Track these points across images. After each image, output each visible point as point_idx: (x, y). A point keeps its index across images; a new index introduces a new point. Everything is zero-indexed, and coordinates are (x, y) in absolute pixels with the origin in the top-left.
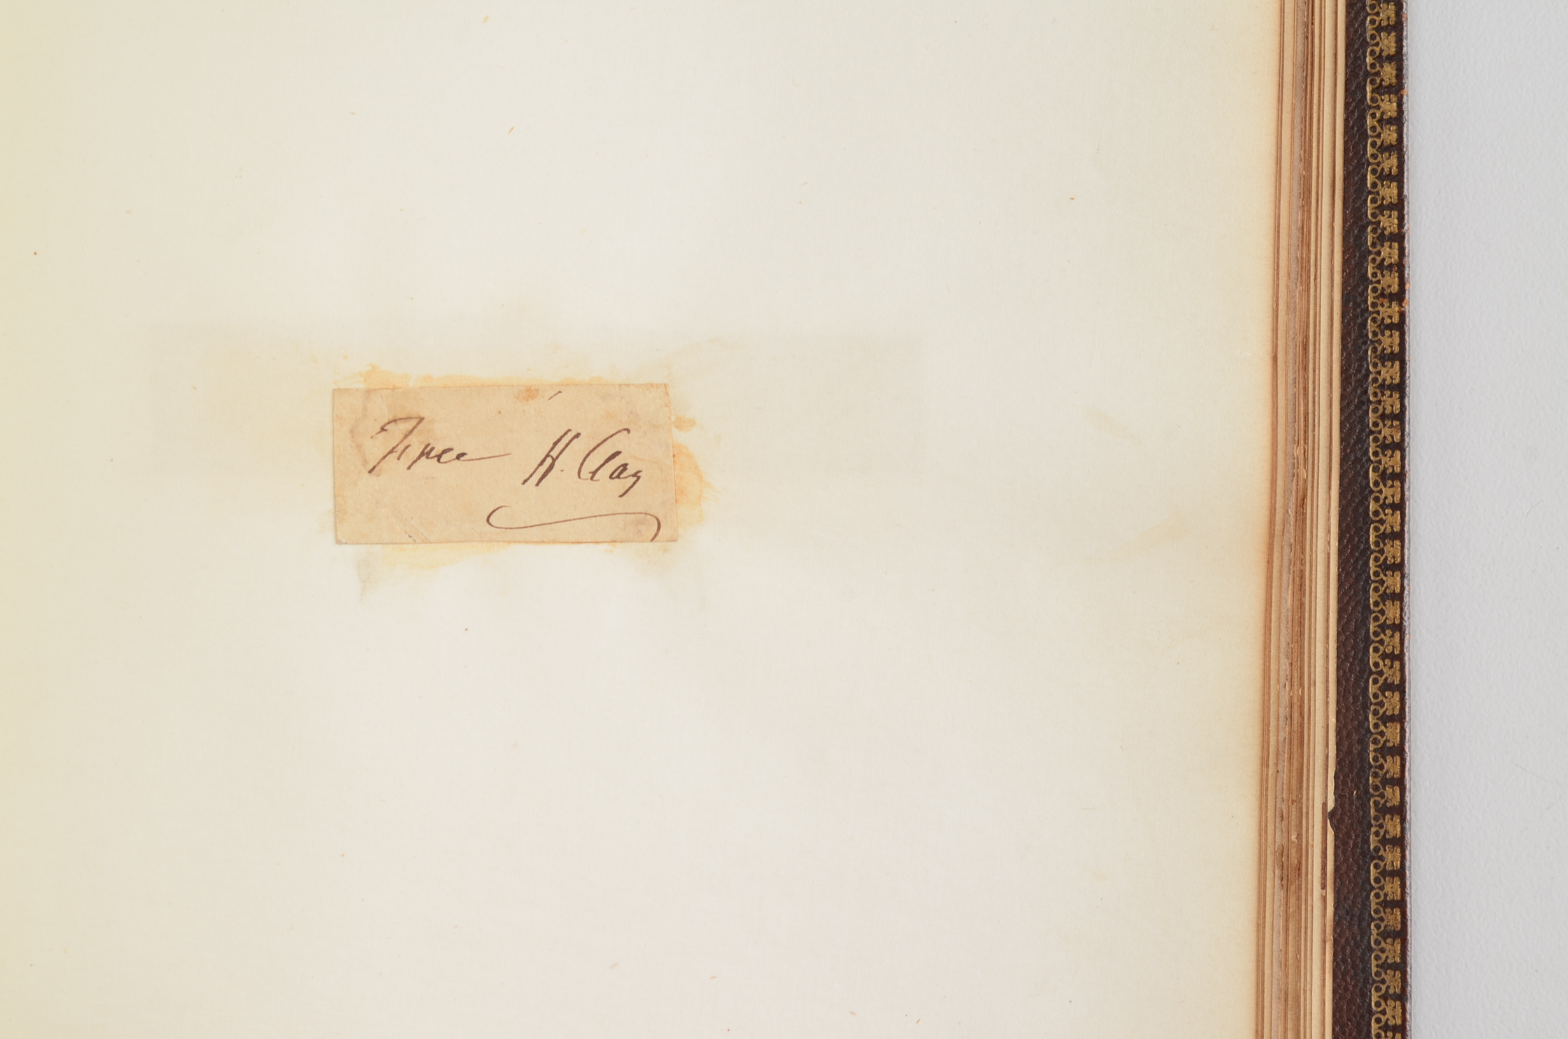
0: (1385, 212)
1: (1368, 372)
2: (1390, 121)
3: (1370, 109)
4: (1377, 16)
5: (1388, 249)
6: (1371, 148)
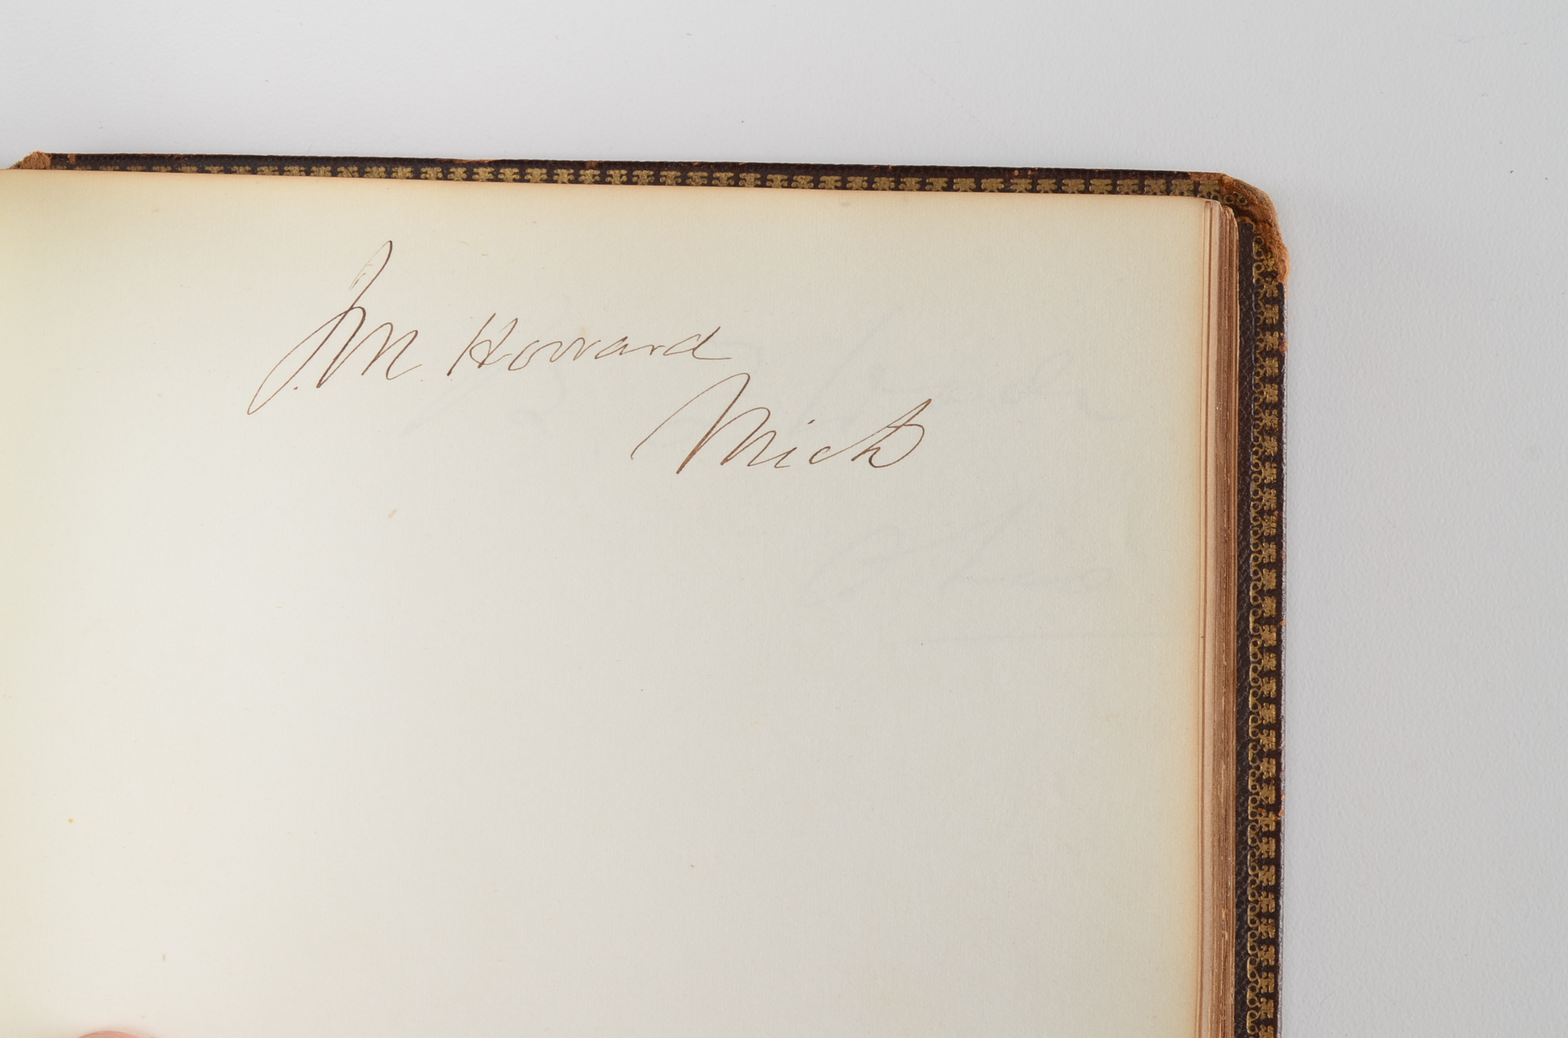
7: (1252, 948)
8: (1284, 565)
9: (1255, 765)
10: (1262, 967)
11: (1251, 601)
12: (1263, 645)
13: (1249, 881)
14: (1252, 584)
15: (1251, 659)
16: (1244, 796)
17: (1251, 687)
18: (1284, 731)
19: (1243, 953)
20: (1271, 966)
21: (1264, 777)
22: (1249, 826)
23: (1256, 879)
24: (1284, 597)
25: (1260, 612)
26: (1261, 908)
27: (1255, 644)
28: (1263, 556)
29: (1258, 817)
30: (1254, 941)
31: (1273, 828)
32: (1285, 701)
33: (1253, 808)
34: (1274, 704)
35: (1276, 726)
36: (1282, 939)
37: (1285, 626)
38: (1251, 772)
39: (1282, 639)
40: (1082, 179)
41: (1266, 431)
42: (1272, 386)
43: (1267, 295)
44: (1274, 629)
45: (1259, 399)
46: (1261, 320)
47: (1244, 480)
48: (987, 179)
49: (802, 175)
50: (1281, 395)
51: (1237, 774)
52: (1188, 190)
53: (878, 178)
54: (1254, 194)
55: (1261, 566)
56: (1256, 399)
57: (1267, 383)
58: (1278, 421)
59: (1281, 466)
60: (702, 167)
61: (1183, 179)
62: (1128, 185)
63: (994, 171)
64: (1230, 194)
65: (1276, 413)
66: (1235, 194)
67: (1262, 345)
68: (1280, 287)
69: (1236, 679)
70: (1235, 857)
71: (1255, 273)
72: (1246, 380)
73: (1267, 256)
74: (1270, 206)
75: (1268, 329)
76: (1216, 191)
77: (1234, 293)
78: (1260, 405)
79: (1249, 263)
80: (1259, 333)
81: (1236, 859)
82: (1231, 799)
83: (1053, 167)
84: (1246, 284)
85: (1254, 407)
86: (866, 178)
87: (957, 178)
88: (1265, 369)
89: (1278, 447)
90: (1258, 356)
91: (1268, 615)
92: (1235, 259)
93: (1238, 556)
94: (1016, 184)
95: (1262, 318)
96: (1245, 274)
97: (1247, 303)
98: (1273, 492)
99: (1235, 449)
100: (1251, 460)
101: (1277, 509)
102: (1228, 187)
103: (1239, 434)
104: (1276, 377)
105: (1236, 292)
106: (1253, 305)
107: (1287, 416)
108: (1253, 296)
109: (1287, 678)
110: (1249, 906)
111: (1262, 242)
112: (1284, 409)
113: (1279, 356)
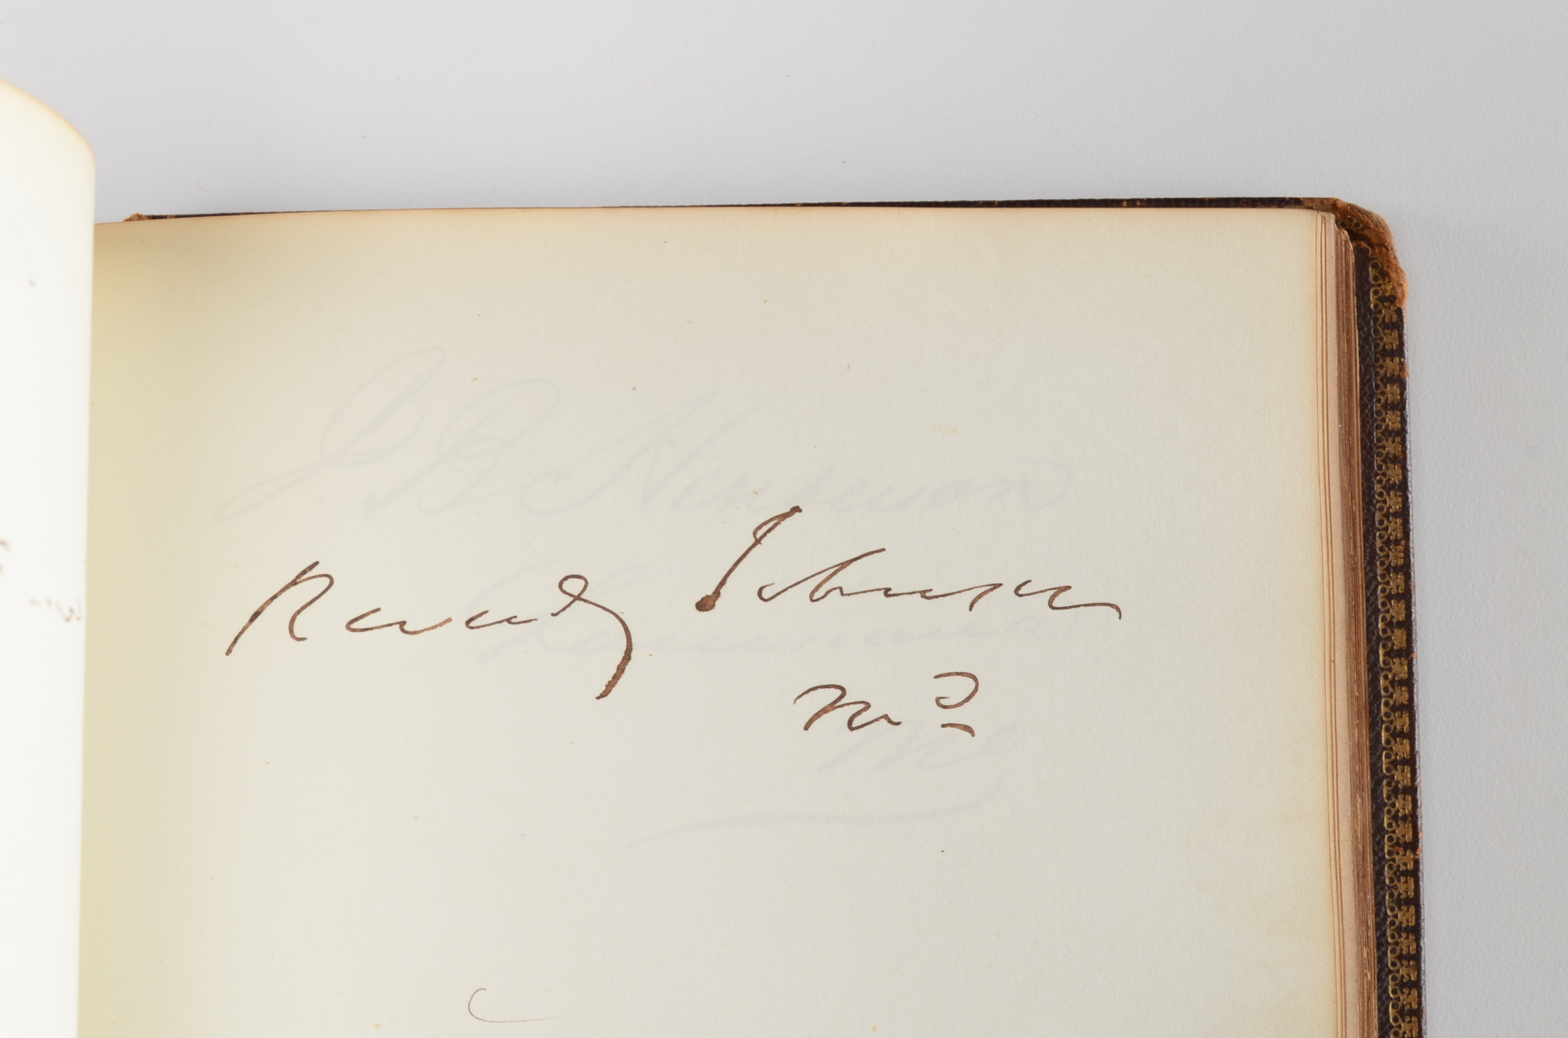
7: (1394, 992)
8: (1413, 596)
9: (1391, 802)
10: (1405, 1011)
11: (1380, 633)
12: (1394, 678)
13: (1388, 923)
14: (1381, 616)
15: (1383, 693)
16: (1380, 835)
17: (1383, 722)
18: (1419, 766)
19: (1384, 997)
20: (1414, 1010)
21: (1400, 814)
22: (1387, 866)
23: (1395, 920)
24: (1414, 629)
25: (1390, 645)
26: (1402, 950)
27: (1386, 677)
28: (1390, 587)
29: (1395, 856)
30: (1396, 985)
31: (1410, 866)
32: (1418, 735)
33: (1390, 846)
34: (1408, 738)
35: (1411, 761)
36: (1424, 981)
37: (1417, 659)
38: (1386, 809)
39: (1414, 671)
41: (1390, 459)
42: (1394, 412)
43: (1386, 320)
44: (1406, 662)
45: (1382, 427)
46: (1381, 346)
47: (1369, 510)
50: (1404, 421)
51: (1372, 812)
54: (1369, 218)
55: (1389, 597)
56: (1378, 427)
57: (1389, 410)
58: (1402, 448)
59: (1407, 494)
61: (1296, 205)
63: (1102, 202)
64: (1344, 219)
65: (1399, 440)
66: (1350, 218)
67: (1382, 372)
68: (1399, 312)
69: (1368, 713)
70: (1373, 897)
71: (1372, 298)
72: (1367, 407)
73: (1385, 280)
74: (1386, 229)
75: (1388, 355)
77: (1352, 317)
78: (1382, 433)
79: (1367, 288)
80: (1379, 359)
81: (1375, 900)
82: (1368, 835)
83: (1162, 197)
84: (1364, 309)
85: (1377, 434)
88: (1386, 395)
89: (1402, 475)
90: (1379, 383)
91: (1398, 648)
92: (1351, 282)
93: (1366, 587)
95: (1381, 344)
96: (1362, 300)
97: (1366, 329)
98: (1398, 520)
99: (1359, 477)
100: (1375, 489)
101: (1403, 538)
102: (1342, 212)
103: (1362, 463)
104: (1398, 404)
105: (1354, 316)
106: (1372, 331)
107: (1410, 443)
108: (1372, 321)
109: (1420, 712)
110: (1389, 948)
111: (1378, 266)
112: (1407, 436)
113: (1400, 382)
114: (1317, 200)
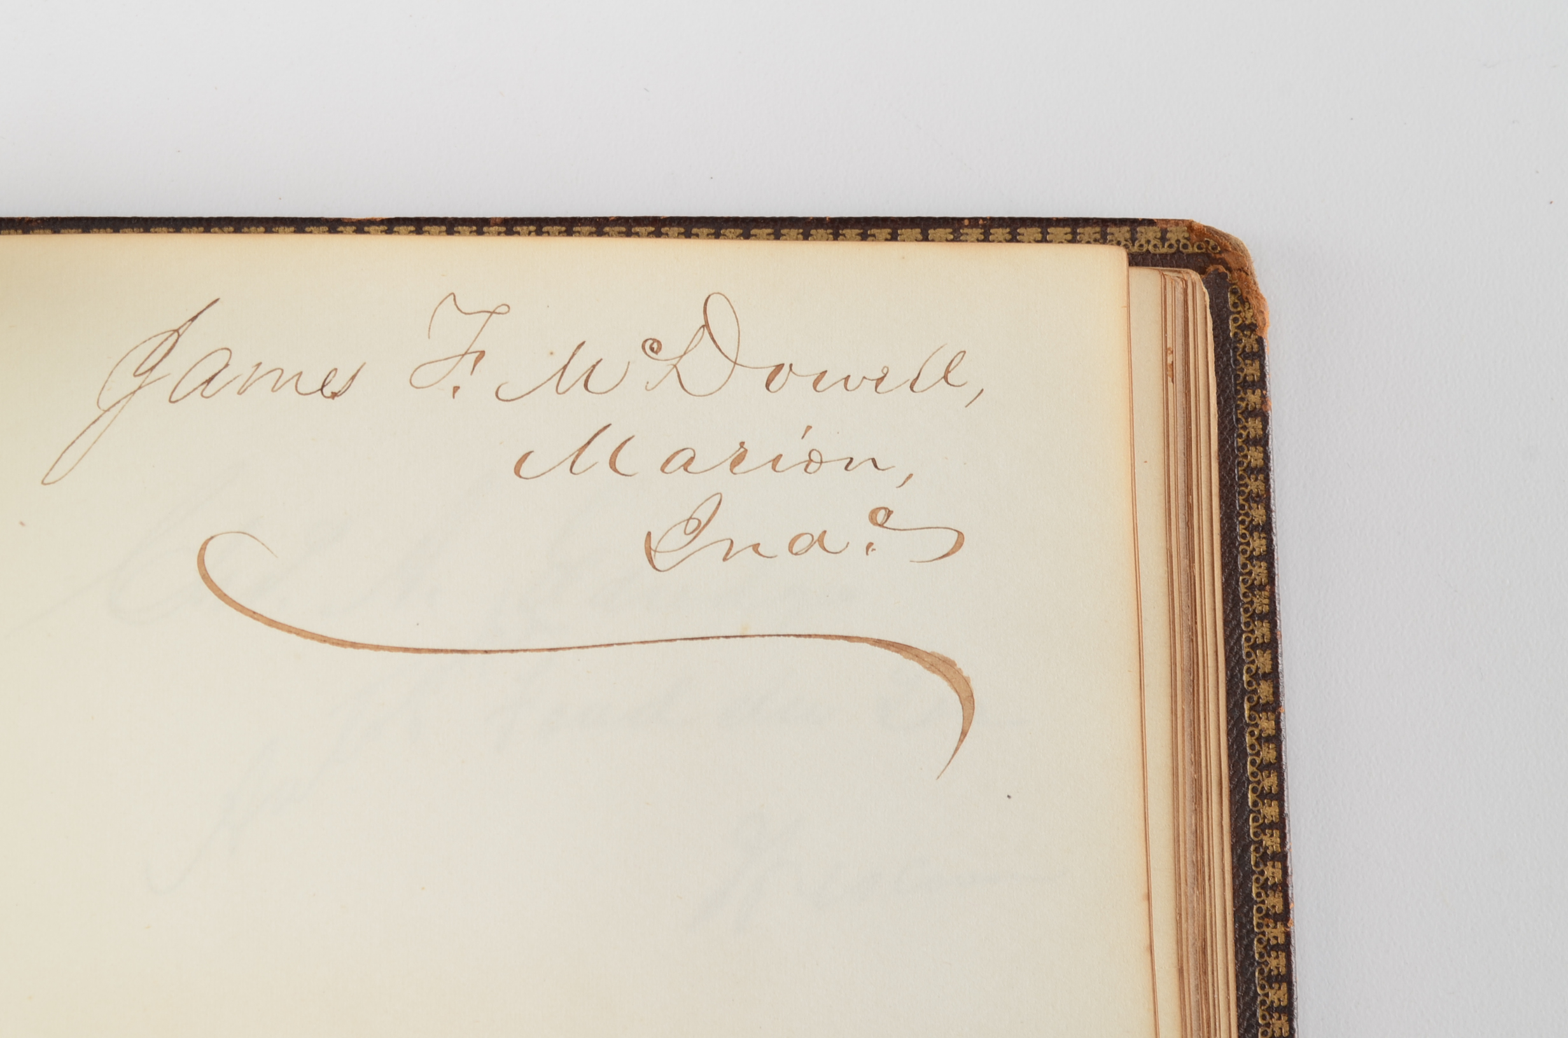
0: (1267, 831)
1: (1256, 994)
2: (1269, 739)
3: (1248, 727)
4: (1252, 634)
5: (1271, 869)
6: (1251, 767)
8: (1280, 646)
9: (1259, 870)
11: (1245, 686)
12: (1260, 735)
13: (1258, 1002)
14: (1245, 668)
15: (1248, 750)
16: (1248, 906)
17: (1249, 782)
18: (1289, 831)
21: (1269, 883)
22: (1256, 940)
23: (1266, 999)
24: (1280, 681)
25: (1255, 698)
26: (1273, 1032)
27: (1252, 734)
28: (1255, 636)
29: (1265, 929)
31: (1281, 940)
32: (1288, 797)
33: (1259, 918)
34: (1277, 800)
35: (1280, 825)
37: (1284, 714)
38: (1254, 877)
39: (1282, 727)
40: (1039, 227)
41: (1253, 499)
42: (1256, 449)
43: (1246, 350)
44: (1272, 717)
45: (1243, 463)
46: (1241, 378)
47: (1231, 552)
48: (935, 229)
49: (731, 228)
50: (1266, 458)
52: (1155, 238)
53: (815, 231)
54: (1226, 239)
55: (1254, 647)
56: (1240, 464)
57: (1251, 446)
58: (1265, 487)
59: (1271, 536)
60: (620, 222)
61: (1148, 225)
62: (1089, 234)
63: (941, 221)
64: (1202, 241)
65: (1262, 478)
66: (1207, 240)
67: (1243, 405)
68: (1260, 341)
71: (1232, 327)
72: (1228, 442)
73: (1245, 307)
74: (1246, 252)
75: (1249, 386)
76: (1186, 238)
78: (1244, 470)
79: (1225, 316)
80: (1240, 391)
81: (1240, 978)
83: (1006, 215)
84: (1223, 338)
85: (1238, 472)
86: (801, 231)
87: (902, 229)
88: (1248, 430)
89: (1266, 516)
90: (1240, 416)
91: (1265, 701)
93: (1226, 636)
94: (967, 234)
95: (1242, 375)
96: (1221, 328)
97: (1225, 359)
98: (1262, 563)
100: (1238, 530)
101: (1268, 583)
102: (1198, 234)
104: (1260, 439)
106: (1232, 361)
107: (1274, 481)
108: (1231, 351)
109: (1289, 773)
110: (1260, 1029)
111: (1238, 292)
112: (1270, 474)
113: (1263, 416)
114: (1171, 222)
